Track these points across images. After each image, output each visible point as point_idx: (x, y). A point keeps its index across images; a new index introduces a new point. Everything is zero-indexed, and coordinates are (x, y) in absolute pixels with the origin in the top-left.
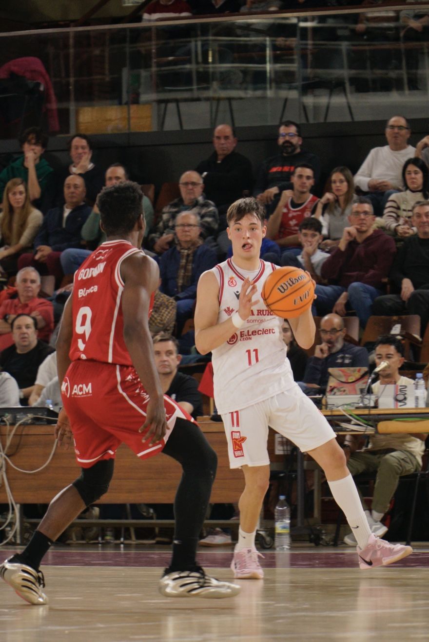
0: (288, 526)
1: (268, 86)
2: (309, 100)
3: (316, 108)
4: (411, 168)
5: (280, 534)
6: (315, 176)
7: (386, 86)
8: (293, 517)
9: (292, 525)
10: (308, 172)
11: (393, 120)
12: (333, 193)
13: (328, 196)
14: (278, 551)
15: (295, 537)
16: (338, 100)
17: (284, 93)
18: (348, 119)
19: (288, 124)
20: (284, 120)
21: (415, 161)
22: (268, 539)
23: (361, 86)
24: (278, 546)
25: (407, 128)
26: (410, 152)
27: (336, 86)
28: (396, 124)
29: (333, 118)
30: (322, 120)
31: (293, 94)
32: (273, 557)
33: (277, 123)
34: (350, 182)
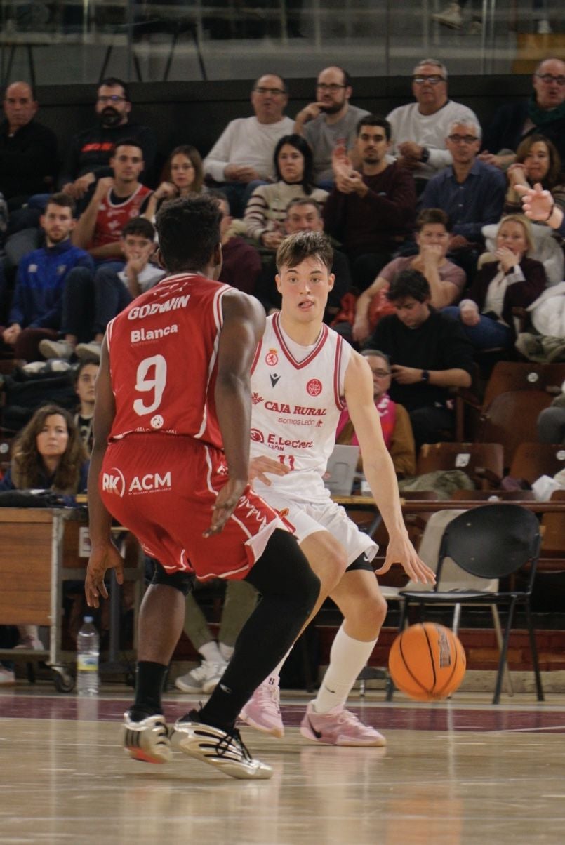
0: (96, 660)
1: (85, 27)
2: (143, 49)
3: (153, 60)
4: (288, 149)
5: (84, 672)
6: (145, 157)
7: (255, 30)
8: (103, 648)
9: (102, 660)
10: (135, 151)
11: (263, 80)
12: (173, 183)
13: (165, 187)
14: (80, 697)
15: (107, 677)
16: (185, 50)
17: (107, 39)
18: (198, 77)
19: (111, 82)
20: (106, 77)
21: (292, 140)
22: (67, 678)
23: (220, 31)
24: (81, 690)
25: (284, 93)
26: (287, 126)
27: (183, 30)
28: (269, 86)
29: (175, 76)
30: (160, 78)
31: (121, 40)
32: (74, 705)
33: (95, 81)
34: (197, 167)
